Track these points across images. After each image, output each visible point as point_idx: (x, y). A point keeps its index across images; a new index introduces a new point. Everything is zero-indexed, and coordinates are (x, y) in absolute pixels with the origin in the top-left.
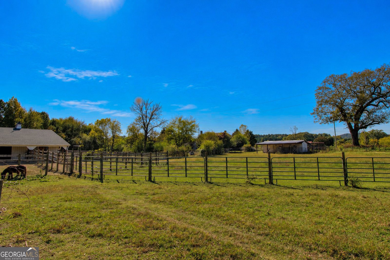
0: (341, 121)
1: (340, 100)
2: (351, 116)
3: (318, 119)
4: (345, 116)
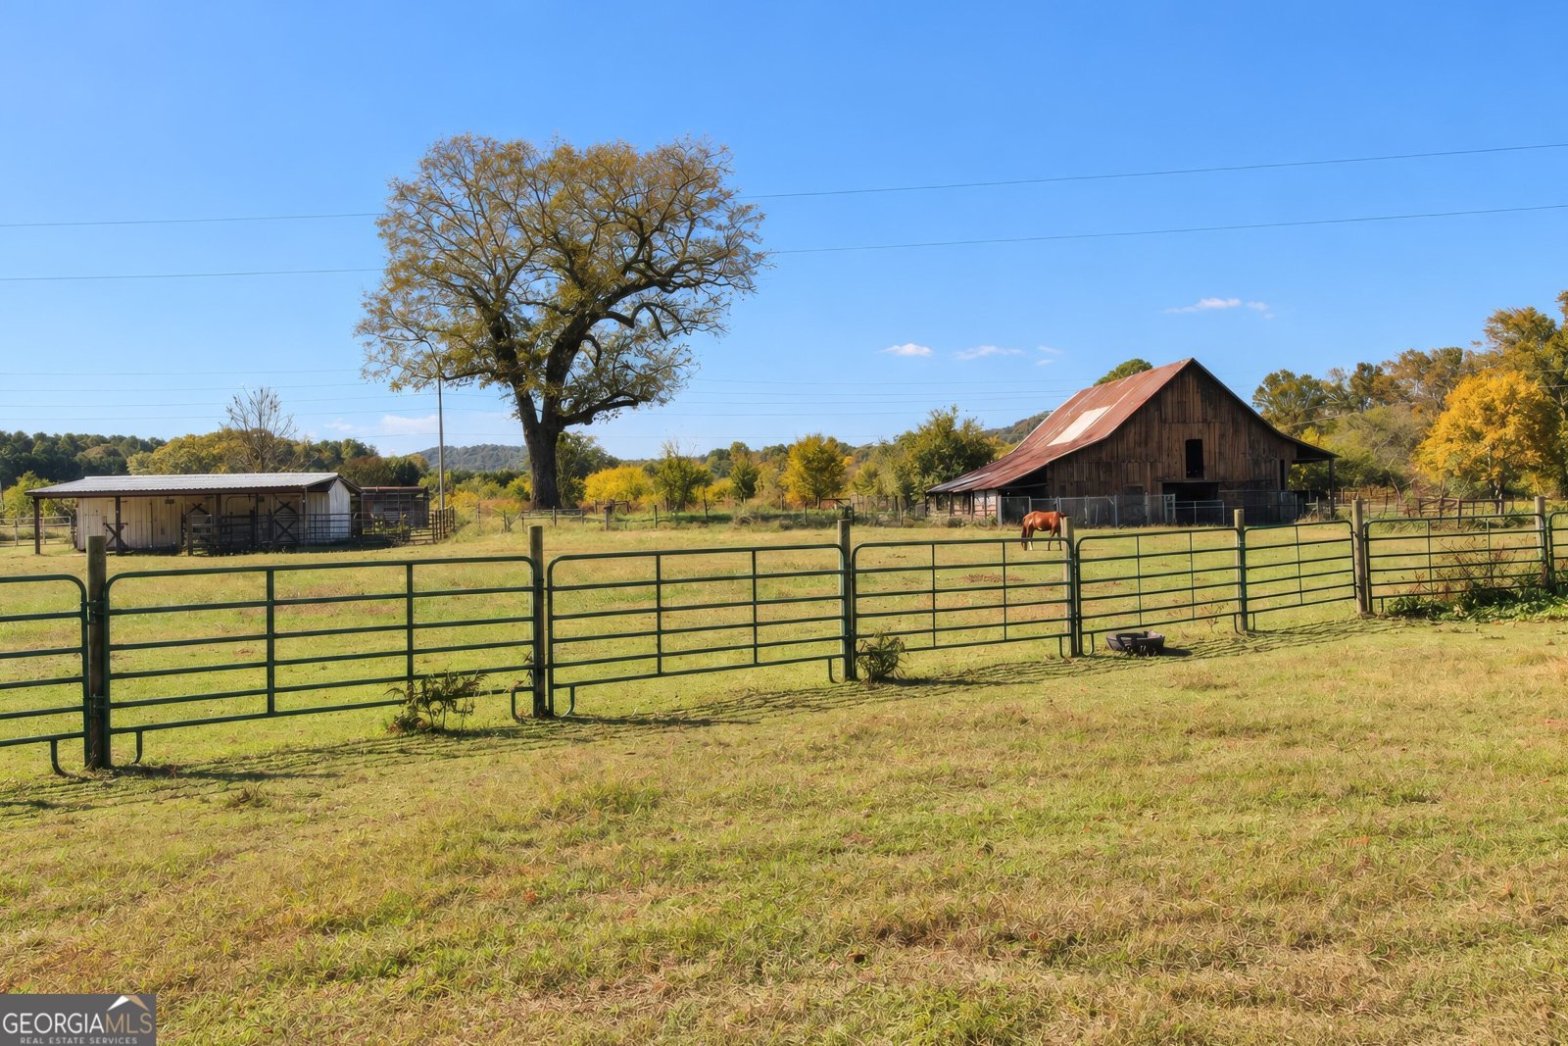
0: (488, 381)
1: (493, 272)
2: (537, 360)
3: (381, 357)
4: (506, 354)
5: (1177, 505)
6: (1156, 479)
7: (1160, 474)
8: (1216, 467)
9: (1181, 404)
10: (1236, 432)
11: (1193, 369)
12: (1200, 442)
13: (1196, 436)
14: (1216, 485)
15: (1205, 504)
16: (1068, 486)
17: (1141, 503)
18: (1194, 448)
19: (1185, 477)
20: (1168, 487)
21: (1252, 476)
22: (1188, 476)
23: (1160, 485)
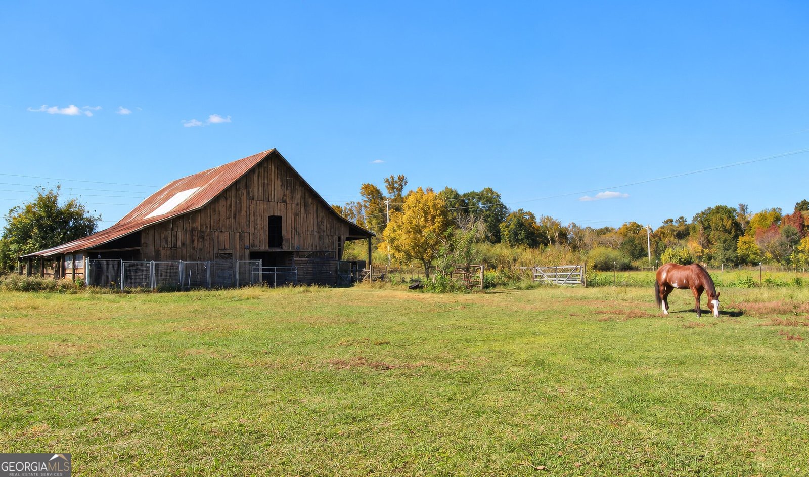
5: (264, 270)
6: (243, 248)
7: (247, 244)
8: (291, 240)
9: (266, 187)
10: (307, 213)
11: (274, 157)
12: (280, 218)
13: (277, 214)
14: (290, 254)
15: (284, 269)
16: (163, 252)
17: (232, 267)
18: (275, 223)
19: (268, 247)
20: (254, 256)
21: (318, 249)
22: (270, 246)
23: (247, 252)
